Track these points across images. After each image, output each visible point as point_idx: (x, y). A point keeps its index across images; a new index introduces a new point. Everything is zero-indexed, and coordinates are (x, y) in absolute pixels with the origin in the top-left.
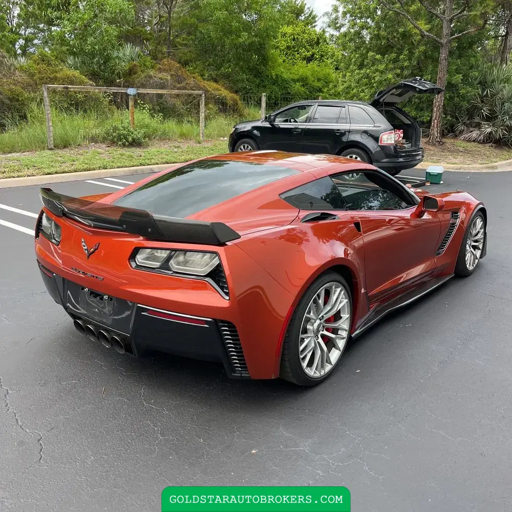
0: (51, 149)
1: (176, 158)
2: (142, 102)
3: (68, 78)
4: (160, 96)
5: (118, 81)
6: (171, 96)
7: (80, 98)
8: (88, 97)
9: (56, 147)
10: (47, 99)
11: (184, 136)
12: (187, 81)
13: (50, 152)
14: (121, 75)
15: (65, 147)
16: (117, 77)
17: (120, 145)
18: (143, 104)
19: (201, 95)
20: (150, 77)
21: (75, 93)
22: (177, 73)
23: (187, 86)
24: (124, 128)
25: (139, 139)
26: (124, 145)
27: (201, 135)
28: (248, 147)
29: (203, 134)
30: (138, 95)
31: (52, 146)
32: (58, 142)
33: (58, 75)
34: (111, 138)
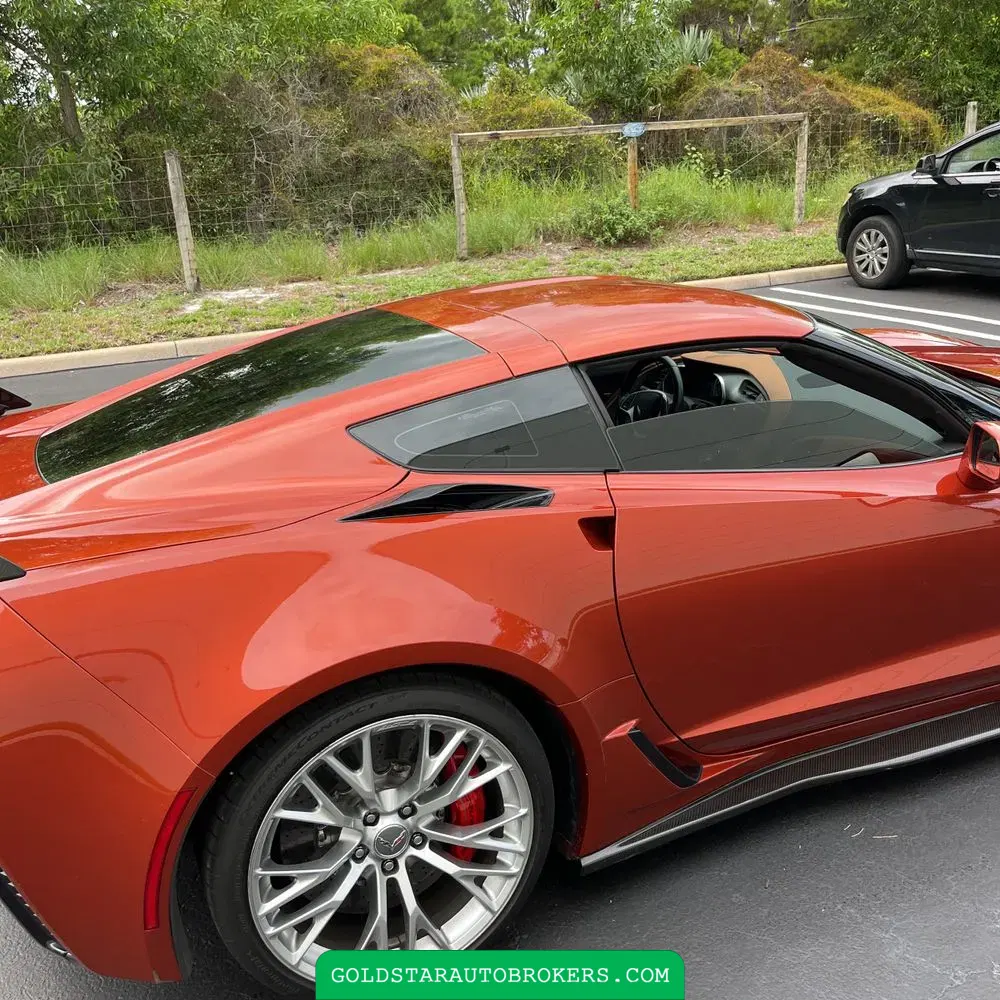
0: (462, 259)
1: (706, 267)
2: (693, 149)
3: (540, 113)
4: (734, 132)
5: (651, 108)
6: (760, 128)
7: (559, 151)
8: (575, 147)
9: (473, 253)
10: (457, 160)
11: (757, 217)
12: (804, 93)
13: (460, 264)
14: (659, 95)
15: (490, 254)
16: (650, 102)
17: (599, 244)
18: (694, 152)
19: (800, 122)
20: (716, 93)
21: (552, 142)
22: (786, 78)
23: (803, 104)
24: (612, 210)
25: (639, 229)
26: (607, 243)
27: (796, 212)
28: (877, 235)
29: (800, 209)
30: (688, 133)
31: (464, 253)
32: (479, 243)
33: (525, 110)
34: (583, 230)
